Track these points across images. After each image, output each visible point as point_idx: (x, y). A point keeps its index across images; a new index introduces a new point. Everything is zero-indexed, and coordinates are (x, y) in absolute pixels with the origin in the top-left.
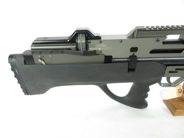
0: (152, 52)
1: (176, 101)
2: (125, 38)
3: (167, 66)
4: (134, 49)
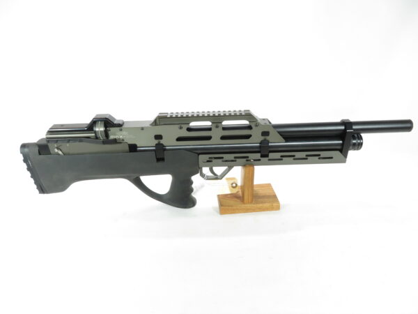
0: (179, 139)
2: (148, 125)
3: (199, 154)
4: (158, 137)
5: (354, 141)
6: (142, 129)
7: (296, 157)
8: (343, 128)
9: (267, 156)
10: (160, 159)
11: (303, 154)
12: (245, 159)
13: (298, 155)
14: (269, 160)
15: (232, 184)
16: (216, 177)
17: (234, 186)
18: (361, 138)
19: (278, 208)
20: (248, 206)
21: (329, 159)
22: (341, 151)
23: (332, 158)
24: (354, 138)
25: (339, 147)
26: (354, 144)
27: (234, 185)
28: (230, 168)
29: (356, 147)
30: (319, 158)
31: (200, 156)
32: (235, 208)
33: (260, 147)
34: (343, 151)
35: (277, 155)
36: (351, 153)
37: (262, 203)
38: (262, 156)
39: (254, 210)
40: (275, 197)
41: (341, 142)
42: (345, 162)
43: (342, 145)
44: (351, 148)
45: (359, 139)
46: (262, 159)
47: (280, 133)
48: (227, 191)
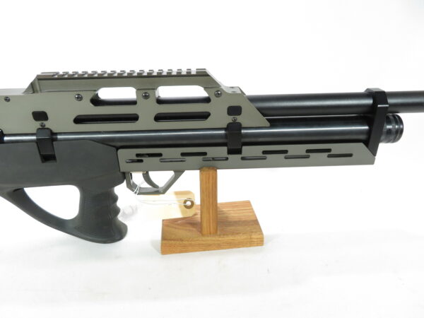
0: (79, 120)
1: (178, 224)
2: (20, 93)
3: (118, 148)
4: (40, 116)
5: (389, 127)
6: (7, 99)
7: (289, 154)
8: (370, 101)
9: (239, 152)
10: (47, 158)
11: (301, 149)
12: (200, 158)
13: (293, 150)
14: (243, 159)
15: (185, 202)
16: (156, 190)
17: (188, 205)
18: (399, 121)
19: (260, 242)
20: (210, 239)
21: (346, 158)
22: (366, 143)
23: (350, 155)
24: (389, 122)
25: (363, 137)
26: (389, 131)
27: (189, 203)
28: (178, 173)
29: (392, 137)
30: (329, 156)
31: (121, 152)
32: (186, 243)
33: (226, 136)
34: (370, 143)
35: (257, 150)
36: (383, 148)
37: (233, 233)
38: (230, 152)
39: (219, 246)
40: (256, 222)
41: (367, 128)
42: (372, 162)
43: (369, 133)
44: (383, 137)
45: (397, 123)
46: (230, 157)
47: (260, 110)
48: (177, 213)
